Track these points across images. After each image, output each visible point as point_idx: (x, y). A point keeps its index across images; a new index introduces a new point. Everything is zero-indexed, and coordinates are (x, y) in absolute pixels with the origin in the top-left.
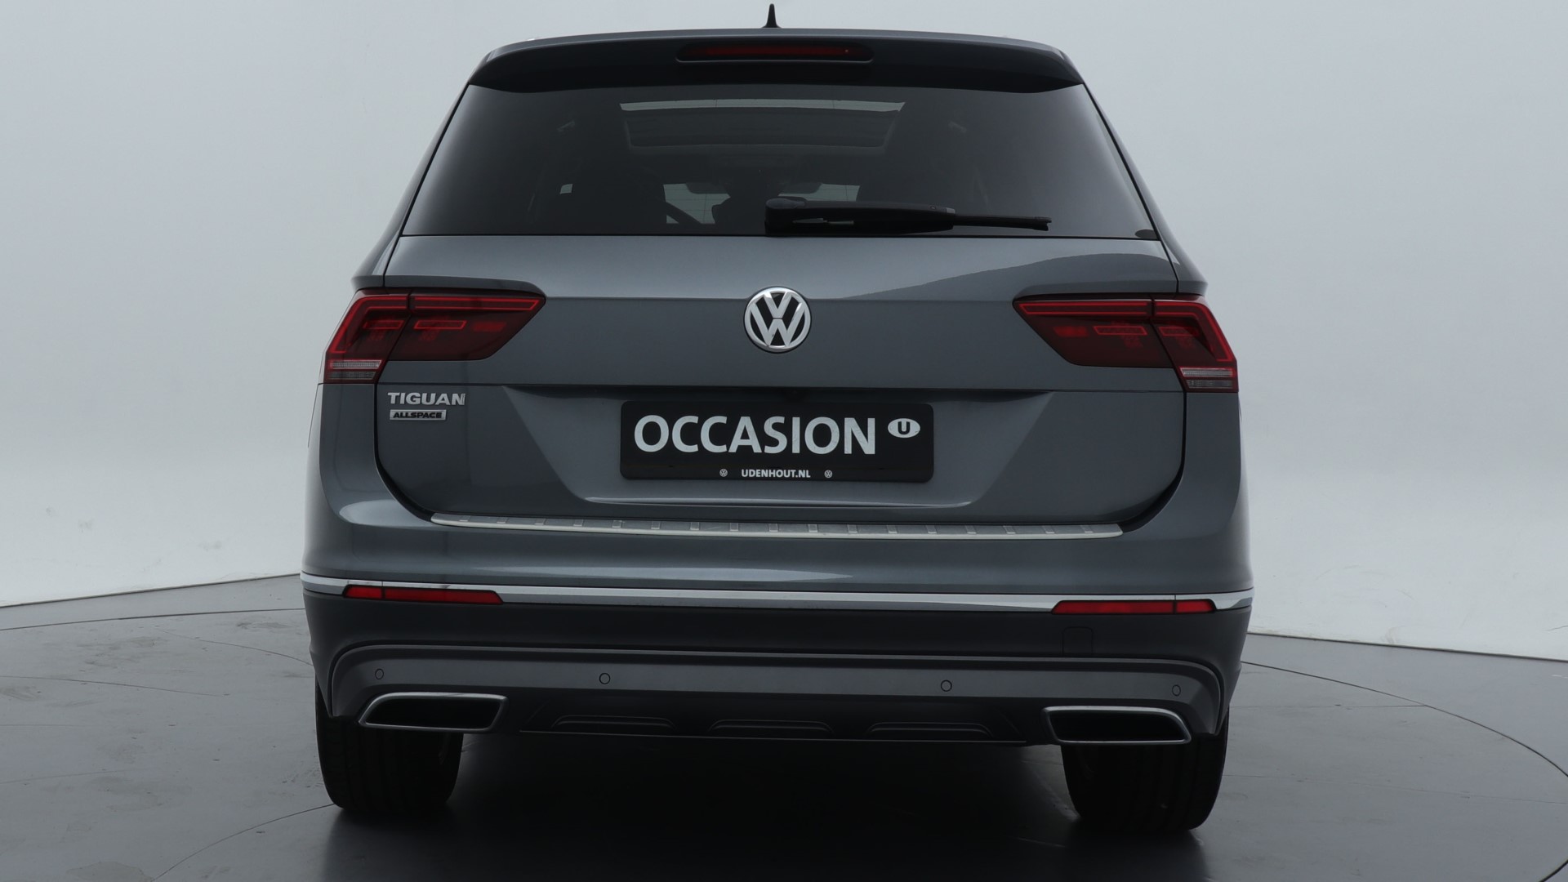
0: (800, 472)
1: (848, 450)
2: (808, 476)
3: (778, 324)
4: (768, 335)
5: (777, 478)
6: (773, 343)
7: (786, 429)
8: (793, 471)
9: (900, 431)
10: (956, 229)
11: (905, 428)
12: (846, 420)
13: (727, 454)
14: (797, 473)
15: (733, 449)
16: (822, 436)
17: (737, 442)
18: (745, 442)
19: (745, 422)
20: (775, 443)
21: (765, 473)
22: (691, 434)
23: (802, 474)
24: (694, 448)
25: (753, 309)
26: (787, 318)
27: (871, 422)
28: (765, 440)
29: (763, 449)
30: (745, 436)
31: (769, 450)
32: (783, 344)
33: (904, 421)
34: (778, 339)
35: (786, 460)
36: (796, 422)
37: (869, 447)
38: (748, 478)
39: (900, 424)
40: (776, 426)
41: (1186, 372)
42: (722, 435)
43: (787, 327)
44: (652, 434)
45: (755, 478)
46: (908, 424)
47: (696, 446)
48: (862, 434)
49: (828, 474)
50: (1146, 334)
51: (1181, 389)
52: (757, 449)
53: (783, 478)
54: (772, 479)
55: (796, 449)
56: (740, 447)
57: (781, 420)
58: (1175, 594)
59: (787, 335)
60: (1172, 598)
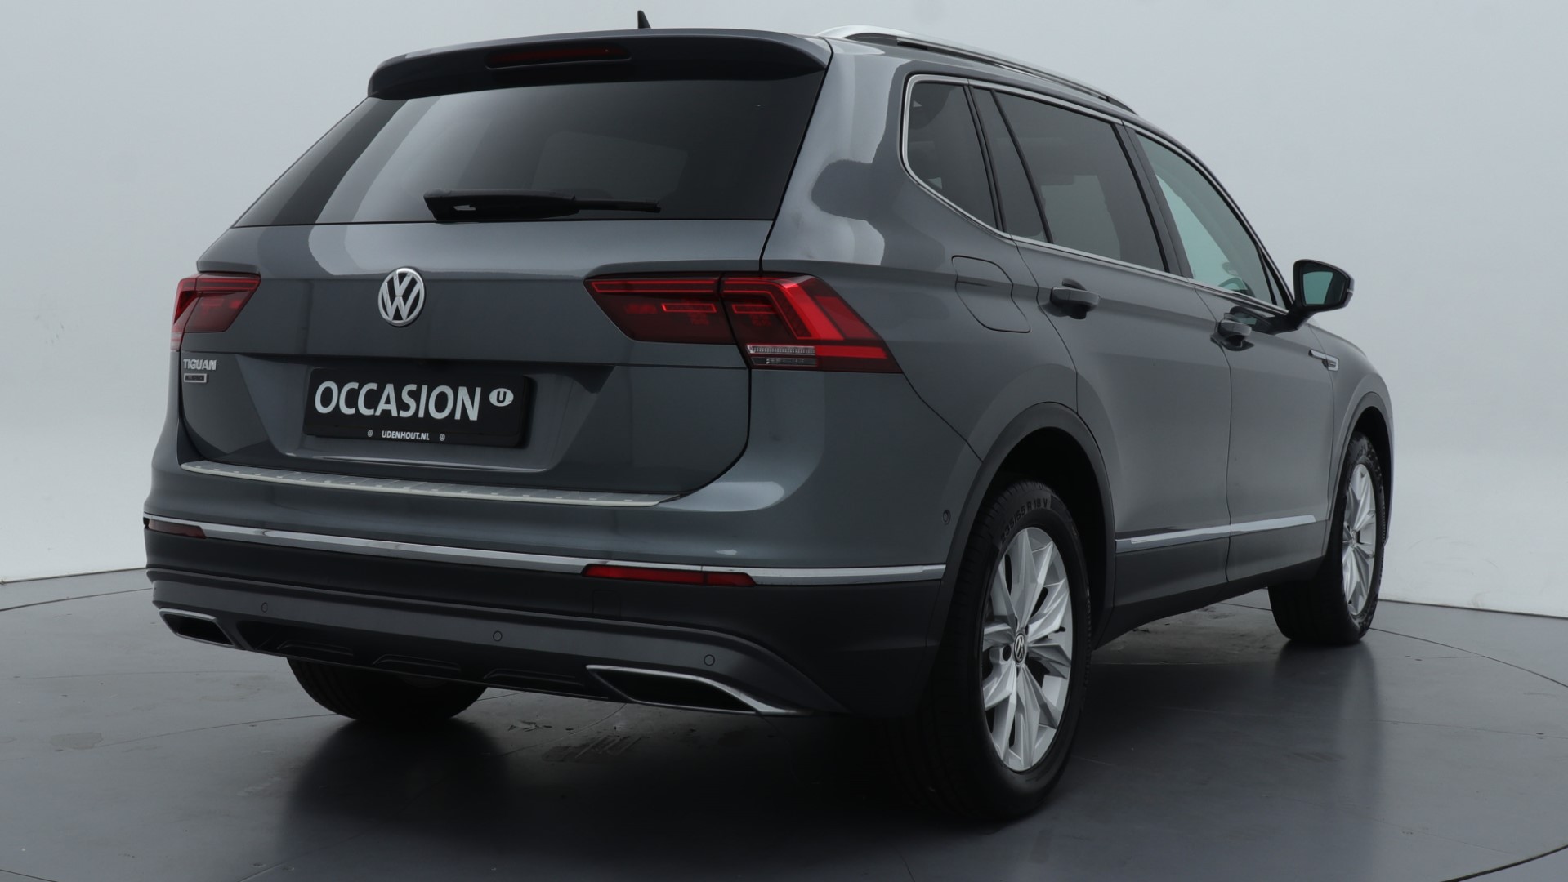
0: (422, 434)
1: (458, 416)
2: (428, 439)
3: (399, 300)
4: (391, 310)
5: (405, 440)
6: (395, 318)
7: (415, 395)
8: (418, 434)
9: (499, 401)
10: (582, 213)
11: (502, 397)
12: (460, 388)
13: (373, 416)
14: (420, 436)
15: (378, 413)
16: (441, 403)
17: (382, 406)
18: (387, 407)
19: (389, 389)
20: (406, 407)
21: (398, 435)
22: (351, 400)
23: (425, 436)
24: (352, 411)
25: (385, 286)
26: (406, 296)
27: (478, 391)
28: (402, 406)
29: (399, 413)
30: (388, 402)
31: (403, 414)
32: (401, 319)
33: (502, 390)
34: (397, 315)
35: (413, 424)
36: (425, 389)
37: (473, 415)
38: (386, 439)
39: (499, 393)
40: (411, 394)
41: (751, 349)
42: (372, 400)
43: (405, 302)
44: (327, 398)
45: (391, 439)
46: (505, 393)
47: (354, 409)
48: (470, 402)
49: (442, 437)
50: (715, 311)
51: (744, 365)
52: (394, 413)
53: (410, 440)
54: (403, 440)
55: (421, 414)
56: (384, 411)
57: (413, 387)
58: (702, 565)
59: (404, 311)
60: (698, 568)
